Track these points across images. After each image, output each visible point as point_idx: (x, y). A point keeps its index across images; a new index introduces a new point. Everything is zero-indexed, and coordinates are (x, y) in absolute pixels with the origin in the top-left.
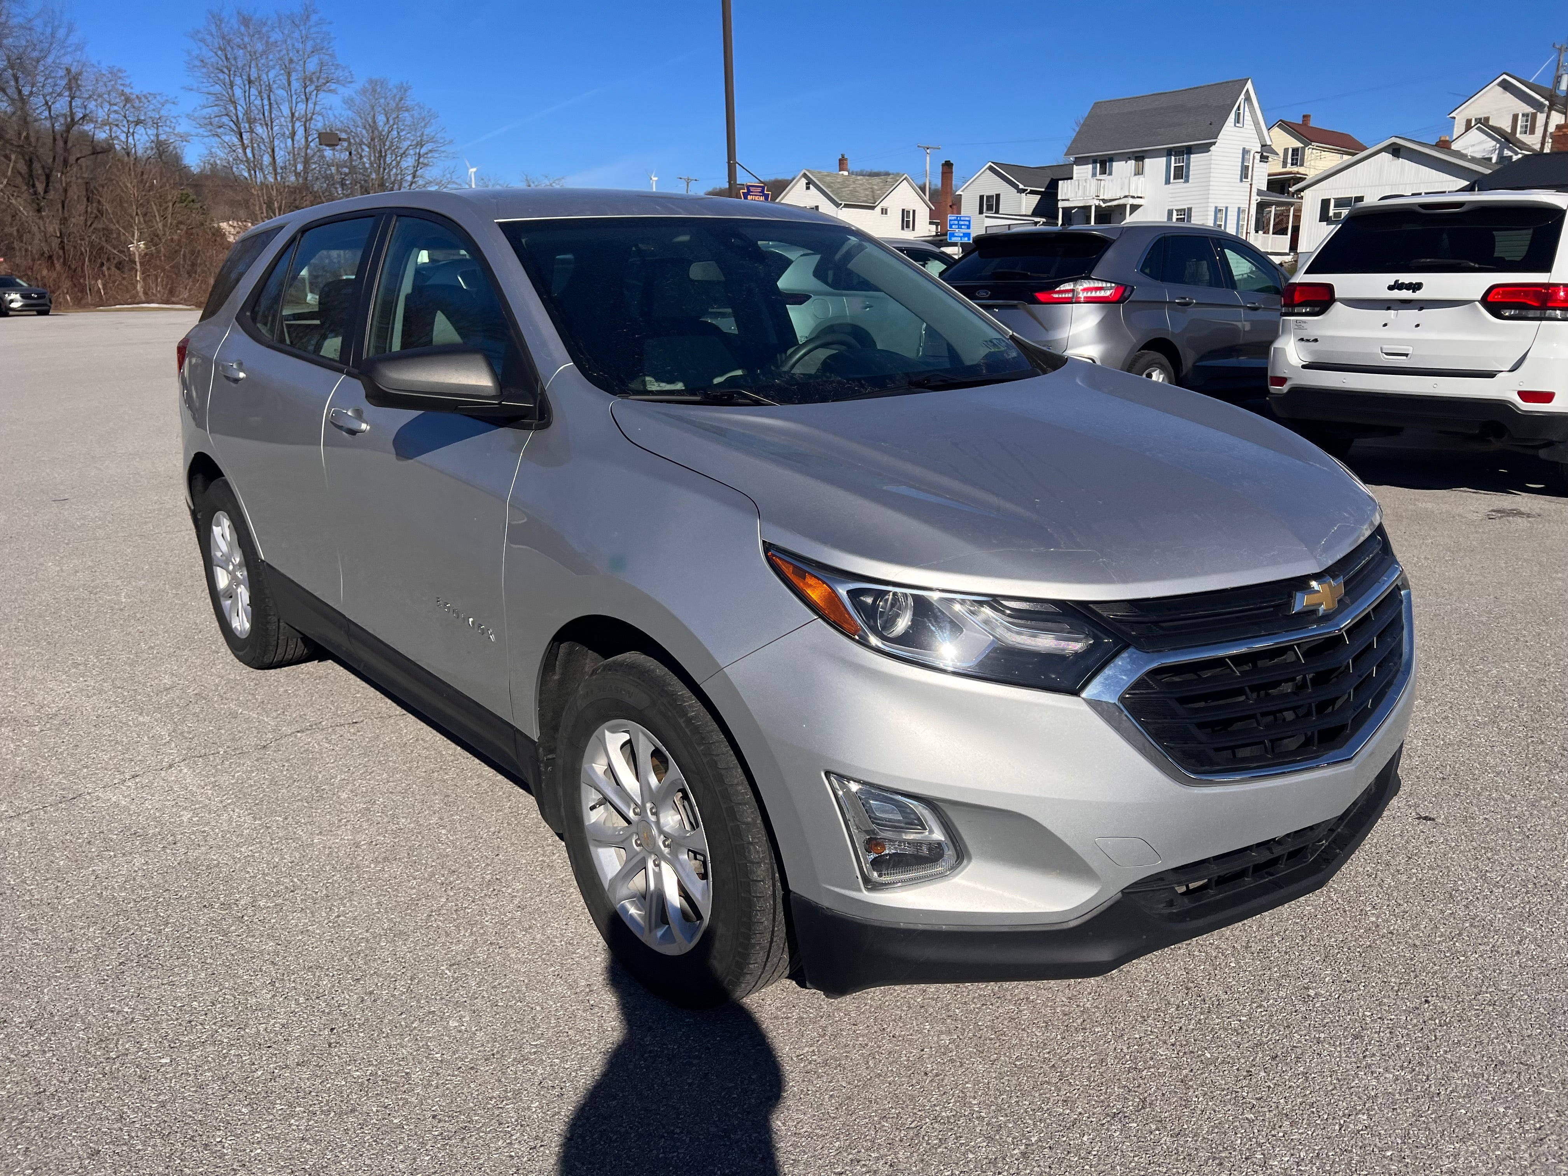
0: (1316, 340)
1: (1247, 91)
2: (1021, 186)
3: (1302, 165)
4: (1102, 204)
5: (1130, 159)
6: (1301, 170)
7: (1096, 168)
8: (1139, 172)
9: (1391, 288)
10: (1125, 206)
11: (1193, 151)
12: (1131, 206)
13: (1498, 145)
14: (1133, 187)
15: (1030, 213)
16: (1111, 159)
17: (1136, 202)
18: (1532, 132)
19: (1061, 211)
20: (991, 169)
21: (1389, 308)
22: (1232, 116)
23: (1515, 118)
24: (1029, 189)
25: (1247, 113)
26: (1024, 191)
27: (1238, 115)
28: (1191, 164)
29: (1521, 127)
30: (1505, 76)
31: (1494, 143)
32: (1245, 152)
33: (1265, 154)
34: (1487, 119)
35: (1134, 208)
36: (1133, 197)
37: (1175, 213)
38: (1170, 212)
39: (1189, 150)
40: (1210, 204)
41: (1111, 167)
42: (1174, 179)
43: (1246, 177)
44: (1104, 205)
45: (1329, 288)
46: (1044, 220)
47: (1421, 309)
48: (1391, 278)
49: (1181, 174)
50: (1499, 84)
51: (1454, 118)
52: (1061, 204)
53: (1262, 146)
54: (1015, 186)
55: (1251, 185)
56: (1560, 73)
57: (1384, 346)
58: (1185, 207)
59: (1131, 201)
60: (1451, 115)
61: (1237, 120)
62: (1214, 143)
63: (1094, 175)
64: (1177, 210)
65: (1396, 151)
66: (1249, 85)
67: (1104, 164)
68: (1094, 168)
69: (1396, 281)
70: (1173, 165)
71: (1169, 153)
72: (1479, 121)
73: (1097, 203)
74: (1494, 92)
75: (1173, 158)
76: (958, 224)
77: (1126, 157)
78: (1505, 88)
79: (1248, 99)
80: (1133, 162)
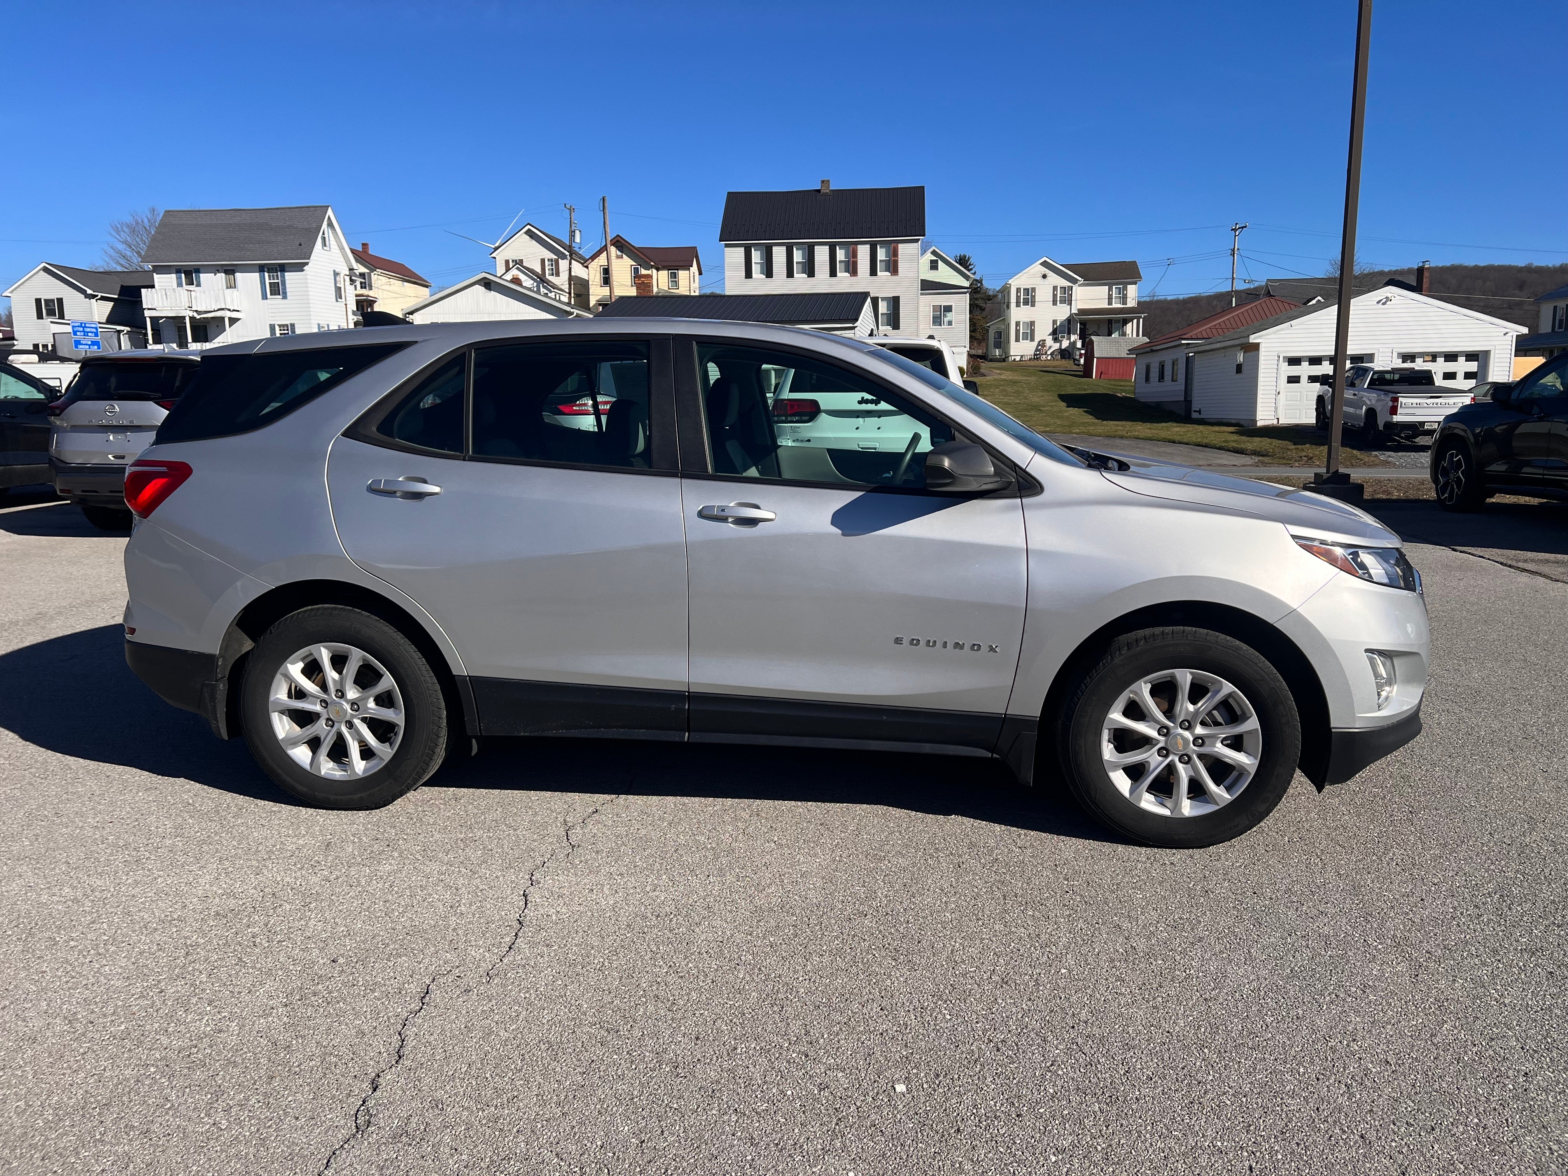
0: (809, 441)
1: (329, 217)
2: (89, 292)
3: (371, 289)
4: (196, 315)
5: (218, 271)
6: (371, 293)
7: (181, 278)
8: (232, 286)
9: (860, 402)
10: (223, 318)
11: (286, 269)
12: (230, 318)
13: (535, 284)
14: (228, 300)
15: (104, 321)
16: (198, 271)
17: (234, 315)
18: (558, 275)
19: (148, 320)
20: (45, 270)
21: (858, 417)
22: (319, 240)
23: (543, 261)
24: (100, 295)
25: (332, 238)
26: (93, 296)
27: (324, 239)
28: (287, 282)
29: (549, 270)
30: (529, 227)
31: (532, 282)
32: (336, 274)
33: (353, 278)
34: (521, 261)
35: (233, 321)
36: (229, 310)
37: (277, 328)
38: (272, 327)
39: (283, 268)
40: (312, 321)
41: (198, 278)
42: (271, 294)
43: (341, 298)
44: (198, 317)
45: (815, 403)
46: (129, 329)
47: (879, 417)
48: (859, 396)
49: (277, 290)
50: (526, 233)
51: (495, 258)
52: (147, 313)
53: (350, 270)
54: (83, 292)
55: (346, 305)
56: (573, 229)
57: (860, 443)
58: (288, 323)
59: (228, 314)
60: (492, 255)
61: (324, 244)
62: (307, 263)
63: (180, 285)
64: (280, 326)
65: (488, 284)
66: (330, 212)
67: (190, 275)
68: (179, 279)
69: (863, 398)
70: (267, 281)
71: (261, 269)
72: (516, 262)
73: (191, 314)
74: (522, 238)
75: (266, 274)
76: (84, 331)
77: (216, 270)
78: (531, 237)
79: (330, 224)
80: (223, 275)
